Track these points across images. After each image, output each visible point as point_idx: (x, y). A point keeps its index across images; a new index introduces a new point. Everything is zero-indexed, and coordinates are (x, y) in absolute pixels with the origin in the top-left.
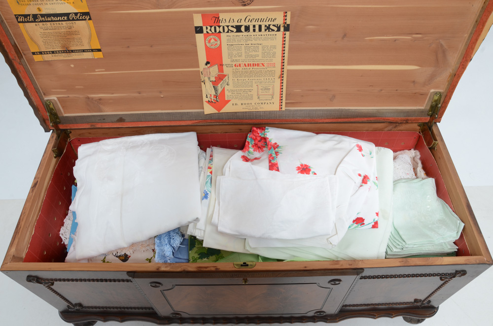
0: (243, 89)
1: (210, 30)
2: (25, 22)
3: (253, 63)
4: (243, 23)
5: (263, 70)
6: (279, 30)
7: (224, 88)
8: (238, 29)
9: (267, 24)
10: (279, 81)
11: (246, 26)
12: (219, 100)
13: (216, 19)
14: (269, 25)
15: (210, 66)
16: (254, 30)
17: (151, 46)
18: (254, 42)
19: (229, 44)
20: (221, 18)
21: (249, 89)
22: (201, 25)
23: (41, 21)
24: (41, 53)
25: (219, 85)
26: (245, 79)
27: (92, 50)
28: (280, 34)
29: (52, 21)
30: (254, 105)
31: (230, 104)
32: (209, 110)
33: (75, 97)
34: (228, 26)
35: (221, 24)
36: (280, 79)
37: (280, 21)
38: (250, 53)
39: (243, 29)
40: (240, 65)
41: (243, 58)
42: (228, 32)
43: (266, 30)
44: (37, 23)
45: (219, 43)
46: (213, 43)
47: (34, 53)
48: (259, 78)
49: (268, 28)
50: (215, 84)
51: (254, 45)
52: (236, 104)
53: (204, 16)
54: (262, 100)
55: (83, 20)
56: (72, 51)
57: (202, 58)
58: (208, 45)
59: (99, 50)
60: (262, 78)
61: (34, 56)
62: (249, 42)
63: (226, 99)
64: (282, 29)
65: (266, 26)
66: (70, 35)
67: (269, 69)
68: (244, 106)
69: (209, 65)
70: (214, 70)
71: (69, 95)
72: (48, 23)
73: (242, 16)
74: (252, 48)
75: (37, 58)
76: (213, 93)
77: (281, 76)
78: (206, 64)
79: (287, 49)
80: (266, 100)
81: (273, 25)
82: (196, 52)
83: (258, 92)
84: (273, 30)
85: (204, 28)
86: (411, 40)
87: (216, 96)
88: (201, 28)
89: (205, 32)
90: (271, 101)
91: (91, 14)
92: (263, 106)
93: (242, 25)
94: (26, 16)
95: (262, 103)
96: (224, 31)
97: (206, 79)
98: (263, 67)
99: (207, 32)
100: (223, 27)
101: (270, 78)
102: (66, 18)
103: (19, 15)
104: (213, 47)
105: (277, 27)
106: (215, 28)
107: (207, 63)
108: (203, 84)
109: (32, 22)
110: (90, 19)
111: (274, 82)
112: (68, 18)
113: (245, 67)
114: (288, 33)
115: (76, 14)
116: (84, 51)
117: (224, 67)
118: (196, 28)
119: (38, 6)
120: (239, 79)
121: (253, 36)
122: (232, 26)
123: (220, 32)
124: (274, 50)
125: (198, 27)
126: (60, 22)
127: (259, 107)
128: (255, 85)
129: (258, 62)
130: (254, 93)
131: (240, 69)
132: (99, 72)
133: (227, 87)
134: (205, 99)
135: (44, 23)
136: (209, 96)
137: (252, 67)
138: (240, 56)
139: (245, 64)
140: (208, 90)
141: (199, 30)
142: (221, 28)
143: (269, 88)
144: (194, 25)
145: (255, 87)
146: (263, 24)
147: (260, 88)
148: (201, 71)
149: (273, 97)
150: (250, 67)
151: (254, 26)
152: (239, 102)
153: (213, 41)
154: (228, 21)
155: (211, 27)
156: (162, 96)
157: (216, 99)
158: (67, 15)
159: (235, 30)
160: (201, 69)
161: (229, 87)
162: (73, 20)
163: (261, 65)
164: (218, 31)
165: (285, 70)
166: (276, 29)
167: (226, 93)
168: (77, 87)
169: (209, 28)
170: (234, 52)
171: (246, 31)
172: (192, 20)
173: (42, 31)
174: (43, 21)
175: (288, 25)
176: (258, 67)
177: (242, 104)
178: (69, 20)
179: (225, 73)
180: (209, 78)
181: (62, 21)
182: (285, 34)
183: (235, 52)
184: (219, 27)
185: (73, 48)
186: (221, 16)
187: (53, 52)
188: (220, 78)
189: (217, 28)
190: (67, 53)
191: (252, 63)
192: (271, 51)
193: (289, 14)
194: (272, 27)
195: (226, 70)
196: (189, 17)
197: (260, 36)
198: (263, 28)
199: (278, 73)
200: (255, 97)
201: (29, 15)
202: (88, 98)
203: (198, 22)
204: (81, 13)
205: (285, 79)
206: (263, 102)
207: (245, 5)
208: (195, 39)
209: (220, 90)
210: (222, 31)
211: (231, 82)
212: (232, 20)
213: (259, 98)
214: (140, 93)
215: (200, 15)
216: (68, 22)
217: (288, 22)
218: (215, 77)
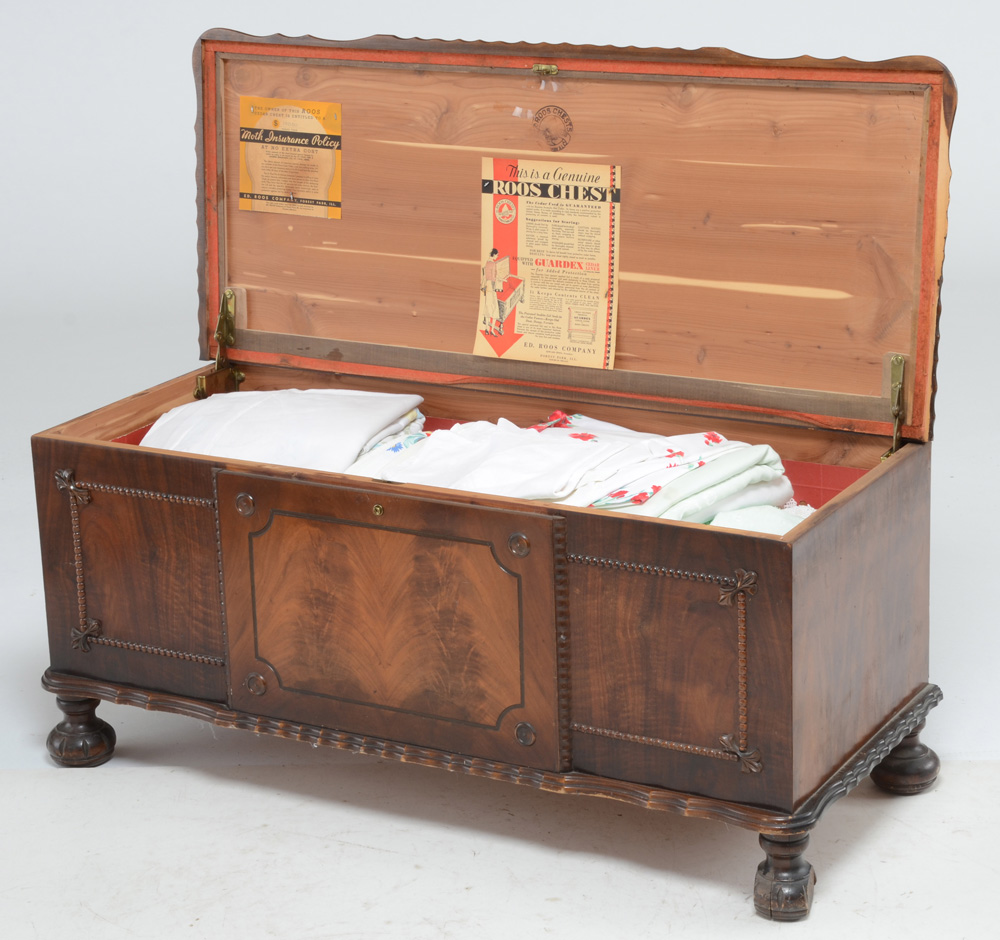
0: (546, 313)
1: (504, 189)
2: (250, 141)
3: (565, 260)
4: (552, 181)
5: (580, 276)
6: (604, 199)
7: (515, 308)
8: (544, 188)
9: (587, 185)
10: (604, 302)
11: (555, 187)
12: (504, 334)
13: (509, 169)
14: (590, 188)
15: (498, 259)
16: (567, 196)
17: (415, 209)
18: (566, 218)
19: (529, 217)
20: (519, 169)
21: (555, 314)
22: (492, 178)
23: (271, 142)
24: (252, 196)
25: (508, 301)
26: (549, 291)
27: (328, 203)
28: (606, 206)
29: (286, 144)
30: (560, 350)
31: (519, 343)
32: (483, 348)
33: (276, 293)
34: (529, 184)
35: (519, 180)
36: (606, 300)
37: (604, 183)
38: (561, 240)
39: (551, 191)
40: (544, 261)
41: (549, 248)
42: (529, 195)
43: (584, 197)
44: (265, 145)
45: (514, 214)
46: (506, 215)
47: (242, 195)
48: (572, 293)
49: (588, 193)
50: (502, 296)
51: (565, 224)
52: (531, 345)
53: (498, 161)
54: (574, 341)
55: (329, 147)
56: (299, 201)
57: (487, 242)
58: (498, 216)
59: (338, 205)
60: (578, 294)
61: (241, 200)
62: (560, 218)
63: (516, 332)
64: (609, 197)
65: (584, 189)
66: (306, 169)
67: (590, 276)
68: (543, 351)
69: (496, 256)
70: (504, 265)
71: (267, 288)
72: (280, 146)
73: (550, 167)
74: (563, 229)
75: (244, 204)
76: (496, 316)
77: (609, 294)
78: (492, 255)
79: (617, 236)
80: (583, 342)
81: (596, 189)
82: (479, 228)
83: (570, 321)
84: (596, 198)
85: (495, 183)
86: (822, 234)
87: (499, 323)
88: (491, 182)
89: (495, 191)
90: (591, 347)
91: (342, 140)
92: (576, 354)
93: (549, 185)
94: (254, 131)
95: (574, 349)
96: (523, 193)
97: (489, 284)
98: (579, 270)
99: (499, 192)
100: (523, 185)
101: (592, 295)
102: (307, 141)
103: (246, 129)
104: (504, 221)
105: (601, 193)
106: (511, 184)
107: (494, 252)
108: (482, 293)
109: (259, 141)
110: (339, 148)
111: (597, 304)
112: (310, 142)
113: (551, 268)
114: (617, 205)
115: (322, 137)
116: (315, 202)
117: (519, 263)
118: (484, 181)
119: (275, 118)
120: (541, 291)
121: (565, 207)
122: (535, 185)
123: (517, 194)
124: (597, 238)
125: (486, 181)
126: (297, 147)
127: (568, 357)
128: (565, 308)
129: (572, 260)
130: (563, 324)
131: (545, 268)
132: (328, 247)
133: (520, 307)
134: (481, 326)
135: (275, 145)
136: (488, 320)
137: (563, 269)
138: (545, 244)
139: (552, 261)
140: (488, 308)
141: (488, 187)
142: (520, 185)
143: (589, 316)
144: (481, 176)
145: (565, 314)
146: (581, 185)
147: (574, 315)
148: (483, 266)
149: (593, 338)
150: (559, 268)
151: (567, 188)
152: (536, 341)
153: (505, 208)
154: (529, 174)
155: (505, 182)
156: (415, 313)
157: (498, 329)
158: (309, 136)
159: (539, 192)
160: (483, 263)
161: (523, 306)
162: (316, 146)
163: (577, 265)
164: (514, 192)
165: (615, 280)
166: (599, 196)
167: (518, 319)
168: (286, 272)
169: (502, 183)
170: (536, 235)
171: (555, 196)
172: (479, 167)
173: (267, 158)
174: (274, 142)
175: (618, 190)
176: (573, 270)
177: (540, 346)
178: (310, 145)
179: (520, 276)
180: (494, 284)
181: (300, 145)
182: (614, 208)
183: (537, 235)
184: (517, 183)
185: (301, 195)
186: (522, 165)
187: (270, 198)
188: (512, 285)
189: (514, 185)
190: (290, 202)
191: (562, 259)
192: (593, 239)
193: (618, 170)
194: (593, 192)
195: (523, 271)
196: (475, 162)
197: (576, 208)
198: (581, 193)
199: (604, 287)
200: (564, 333)
201: (259, 130)
202: (296, 299)
203: (488, 173)
204: (329, 136)
205: (615, 299)
206: (577, 346)
207: (555, 150)
208: (480, 203)
209: (508, 310)
210: (520, 193)
211: (527, 298)
212: (535, 173)
213: (570, 336)
214: (380, 302)
215: (491, 160)
216: (307, 148)
217: (618, 186)
218: (504, 283)
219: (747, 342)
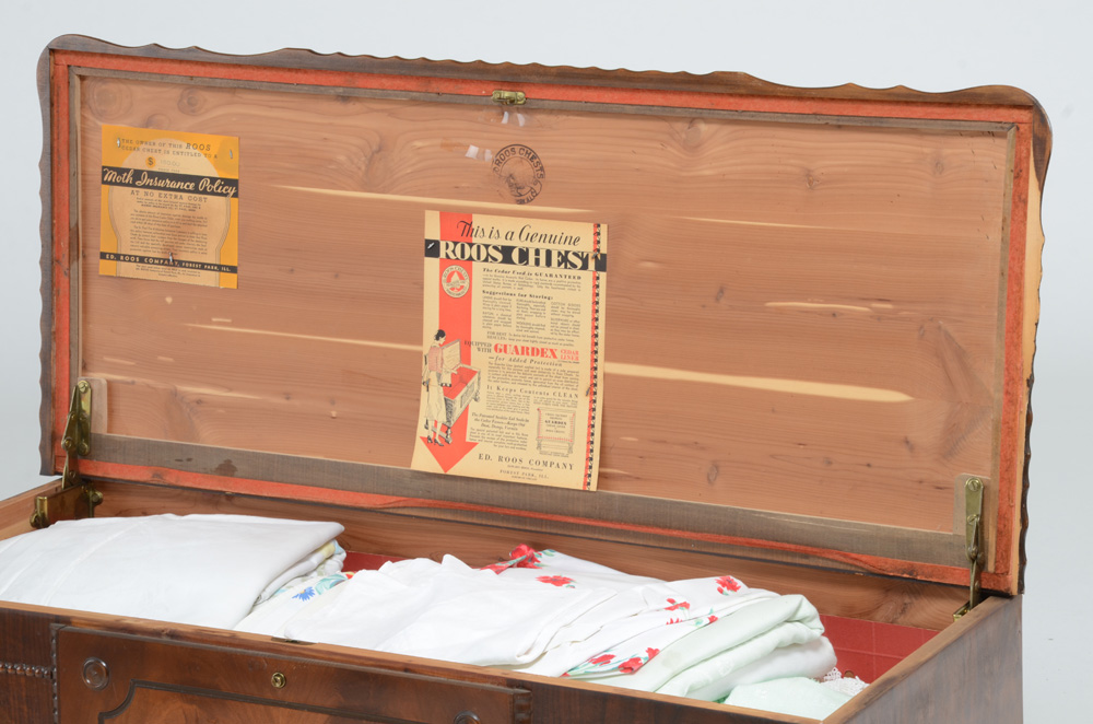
0: (508, 415)
1: (454, 251)
2: (116, 184)
3: (534, 345)
4: (517, 243)
5: (552, 367)
6: (585, 267)
7: (467, 408)
8: (506, 252)
9: (563, 248)
10: (584, 402)
11: (521, 250)
12: (453, 441)
13: (461, 227)
14: (567, 252)
15: (444, 343)
16: (537, 262)
17: (336, 276)
18: (536, 291)
19: (487, 289)
20: (474, 226)
21: (520, 416)
22: (438, 238)
23: (144, 187)
24: (117, 257)
25: (458, 398)
26: (513, 387)
27: (220, 268)
28: (587, 276)
29: (165, 189)
30: (527, 465)
31: (473, 454)
32: (424, 460)
33: (148, 386)
34: (487, 246)
35: (474, 240)
36: (588, 399)
37: (586, 246)
38: (528, 320)
39: (515, 256)
40: (505, 346)
41: (513, 330)
42: (486, 260)
43: (559, 264)
44: (135, 189)
45: (466, 284)
46: (457, 283)
47: (103, 256)
48: (543, 389)
49: (564, 260)
50: (450, 391)
51: (535, 299)
52: (488, 457)
53: (446, 215)
54: (545, 453)
55: (222, 194)
56: (181, 264)
57: (431, 321)
58: (446, 287)
59: (233, 270)
60: (551, 391)
61: (102, 262)
62: (526, 291)
63: (468, 440)
64: (592, 264)
65: (560, 254)
66: (188, 224)
67: (566, 367)
68: (504, 465)
69: (442, 340)
70: (452, 352)
71: (136, 379)
72: (156, 192)
73: (515, 224)
74: (532, 305)
75: (107, 267)
76: (442, 418)
77: (591, 392)
78: (437, 338)
79: (602, 315)
80: (556, 454)
81: (575, 254)
82: (421, 303)
83: (539, 425)
84: (574, 266)
85: (443, 245)
86: (871, 317)
87: (446, 428)
88: (437, 243)
89: (443, 255)
90: (567, 461)
91: (240, 185)
92: (546, 470)
93: (514, 248)
94: (120, 171)
95: (545, 464)
96: (479, 258)
97: (433, 376)
98: (552, 360)
99: (447, 255)
100: (479, 247)
101: (569, 392)
102: (192, 186)
103: (110, 168)
104: (454, 294)
105: (581, 258)
106: (463, 246)
107: (440, 334)
108: (424, 388)
109: (128, 185)
110: (235, 195)
111: (575, 404)
112: (196, 187)
113: (515, 356)
114: (603, 275)
115: (213, 180)
116: (203, 266)
117: (474, 349)
118: (428, 242)
119: (150, 155)
120: (502, 386)
121: (533, 277)
122: (495, 248)
123: (471, 259)
124: (576, 317)
125: (430, 241)
126: (179, 194)
127: (537, 473)
128: (533, 408)
129: (544, 346)
130: (530, 430)
131: (506, 357)
132: (219, 325)
133: (474, 407)
134: (422, 432)
135: (149, 191)
136: (431, 424)
137: (530, 358)
138: (507, 324)
139: (516, 347)
140: (432, 407)
141: (432, 249)
142: (475, 247)
143: (564, 420)
144: (423, 235)
145: (533, 416)
146: (556, 248)
147: (545, 418)
148: (424, 354)
149: (570, 450)
150: (525, 357)
151: (537, 252)
152: (495, 452)
153: (455, 277)
154: (487, 233)
155: (456, 244)
156: (334, 414)
157: (444, 435)
158: (196, 179)
159: (499, 257)
160: (425, 349)
161: (478, 405)
162: (205, 192)
163: (549, 353)
164: (467, 257)
165: (600, 373)
166: (579, 263)
167: (472, 423)
168: (161, 358)
169: (451, 245)
170: (495, 312)
171: (520, 262)
172: (421, 224)
173: (139, 207)
174: (148, 187)
175: (604, 256)
176: (543, 359)
177: (500, 459)
178: (196, 191)
179: (474, 366)
180: (439, 376)
181: (184, 191)
182: (598, 278)
183: (497, 313)
184: (471, 245)
185: (183, 257)
186: (478, 221)
187: (142, 260)
188: (463, 377)
189: (467, 247)
190: (169, 265)
191: (530, 345)
192: (570, 318)
193: (604, 229)
194: (571, 257)
195: (478, 359)
196: (416, 216)
197: (549, 278)
198: (555, 259)
199: (585, 382)
200: (532, 442)
201: (128, 170)
202: (175, 394)
203: (433, 231)
204: (222, 179)
205: (599, 398)
206: (549, 459)
207: (521, 202)
208: (423, 270)
209: (458, 411)
210: (475, 257)
211: (483, 395)
212: (495, 232)
213: (539, 446)
214: (288, 399)
215: (437, 214)
216: (193, 195)
217: (604, 250)
218: (453, 375)
219: (772, 456)
